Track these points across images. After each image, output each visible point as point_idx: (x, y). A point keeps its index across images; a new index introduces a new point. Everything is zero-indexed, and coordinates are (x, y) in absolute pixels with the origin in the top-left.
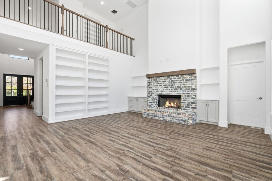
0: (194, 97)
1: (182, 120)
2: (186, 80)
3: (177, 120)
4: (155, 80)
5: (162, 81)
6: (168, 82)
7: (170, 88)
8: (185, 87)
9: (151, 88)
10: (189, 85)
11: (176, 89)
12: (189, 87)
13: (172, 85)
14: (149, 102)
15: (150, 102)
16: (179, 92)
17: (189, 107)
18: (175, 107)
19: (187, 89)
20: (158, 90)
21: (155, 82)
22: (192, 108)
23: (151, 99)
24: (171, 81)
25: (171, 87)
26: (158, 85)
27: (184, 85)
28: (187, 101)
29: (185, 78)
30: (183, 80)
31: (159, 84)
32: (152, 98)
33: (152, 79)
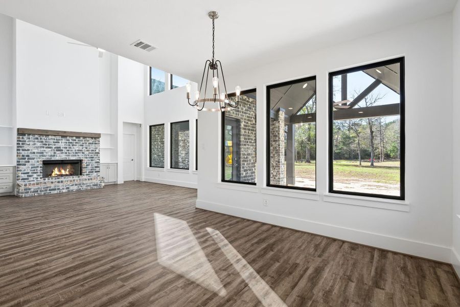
0: (98, 160)
1: (94, 185)
2: (89, 143)
3: (88, 186)
4: (37, 139)
5: (52, 141)
6: (63, 144)
7: (67, 152)
8: (88, 151)
9: (28, 150)
10: (92, 149)
11: (76, 153)
12: (93, 151)
13: (70, 148)
14: (22, 173)
15: (24, 173)
16: (80, 156)
17: (93, 172)
18: (67, 175)
19: (90, 153)
20: (45, 154)
21: (38, 142)
22: (96, 172)
23: (29, 167)
24: (69, 143)
25: (68, 151)
26: (44, 147)
27: (87, 148)
28: (90, 166)
29: (88, 141)
30: (86, 143)
31: (46, 145)
32: (31, 167)
33: (31, 136)
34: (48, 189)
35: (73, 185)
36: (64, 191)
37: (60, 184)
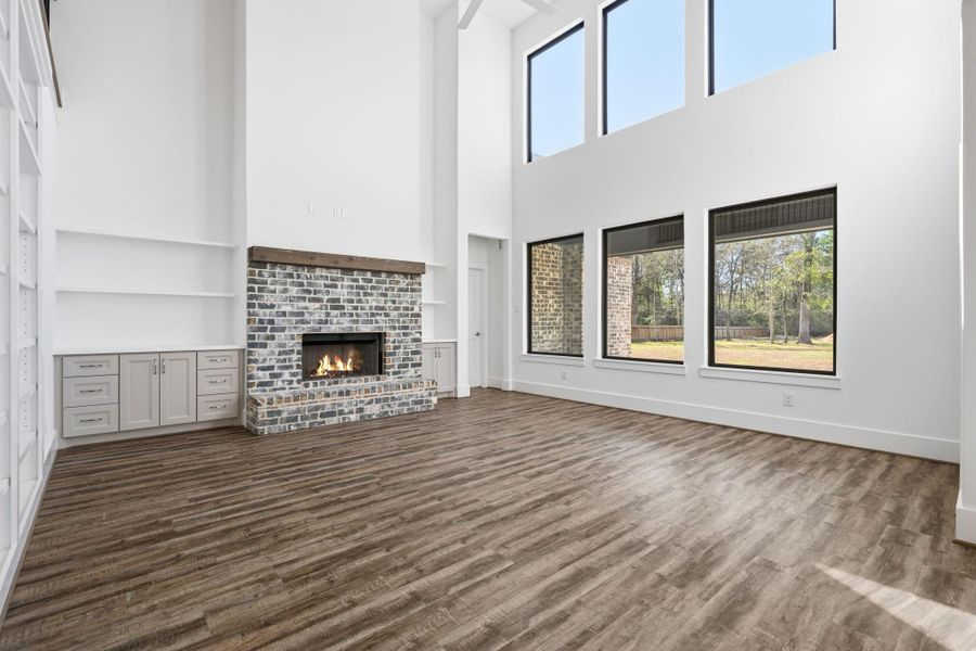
0: (418, 335)
1: (416, 403)
2: (401, 290)
3: (403, 404)
4: (291, 276)
5: (322, 282)
6: (345, 291)
7: (354, 312)
8: (397, 309)
9: (272, 306)
10: (405, 305)
11: (373, 315)
12: (407, 309)
13: (360, 301)
14: (259, 369)
15: (263, 369)
16: (381, 324)
17: (407, 366)
18: (346, 373)
19: (400, 315)
20: (307, 317)
21: (293, 284)
22: (414, 365)
23: (272, 353)
24: (358, 287)
25: (356, 308)
26: (304, 299)
27: (394, 302)
28: (402, 350)
29: (398, 282)
30: (393, 290)
31: (309, 292)
32: (277, 350)
33: (278, 270)
34: (319, 412)
35: (370, 402)
36: (353, 417)
37: (345, 400)
